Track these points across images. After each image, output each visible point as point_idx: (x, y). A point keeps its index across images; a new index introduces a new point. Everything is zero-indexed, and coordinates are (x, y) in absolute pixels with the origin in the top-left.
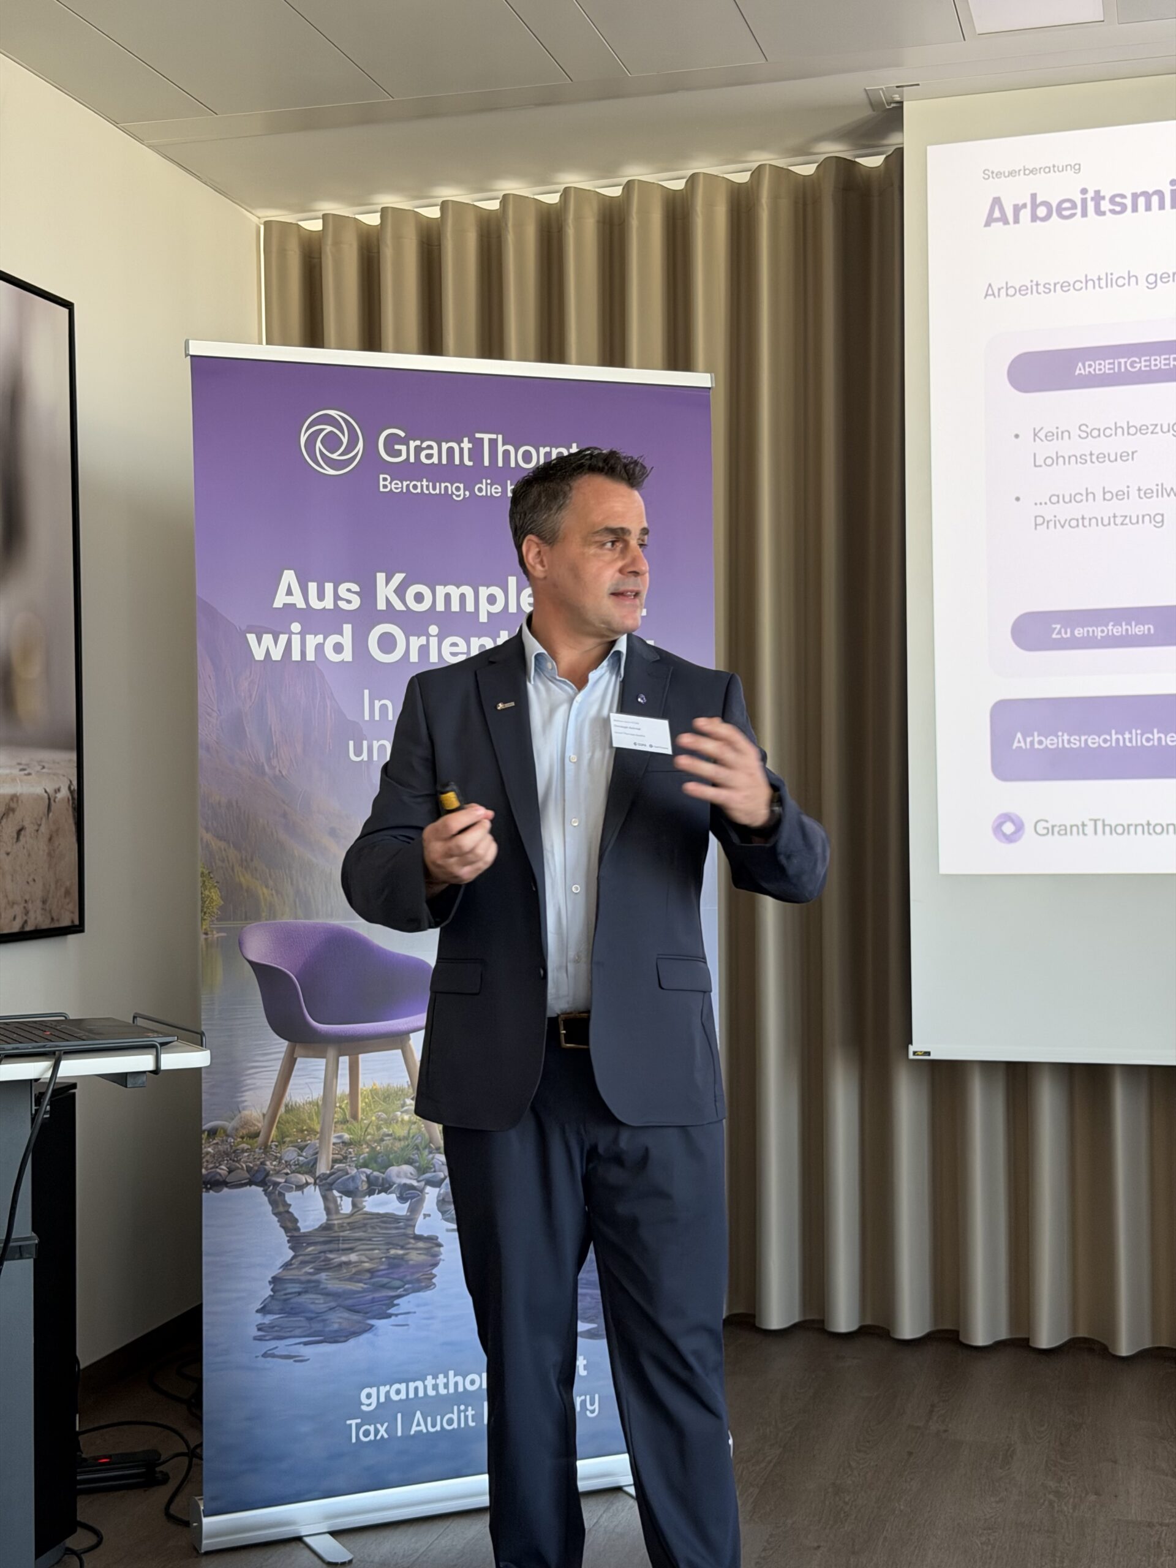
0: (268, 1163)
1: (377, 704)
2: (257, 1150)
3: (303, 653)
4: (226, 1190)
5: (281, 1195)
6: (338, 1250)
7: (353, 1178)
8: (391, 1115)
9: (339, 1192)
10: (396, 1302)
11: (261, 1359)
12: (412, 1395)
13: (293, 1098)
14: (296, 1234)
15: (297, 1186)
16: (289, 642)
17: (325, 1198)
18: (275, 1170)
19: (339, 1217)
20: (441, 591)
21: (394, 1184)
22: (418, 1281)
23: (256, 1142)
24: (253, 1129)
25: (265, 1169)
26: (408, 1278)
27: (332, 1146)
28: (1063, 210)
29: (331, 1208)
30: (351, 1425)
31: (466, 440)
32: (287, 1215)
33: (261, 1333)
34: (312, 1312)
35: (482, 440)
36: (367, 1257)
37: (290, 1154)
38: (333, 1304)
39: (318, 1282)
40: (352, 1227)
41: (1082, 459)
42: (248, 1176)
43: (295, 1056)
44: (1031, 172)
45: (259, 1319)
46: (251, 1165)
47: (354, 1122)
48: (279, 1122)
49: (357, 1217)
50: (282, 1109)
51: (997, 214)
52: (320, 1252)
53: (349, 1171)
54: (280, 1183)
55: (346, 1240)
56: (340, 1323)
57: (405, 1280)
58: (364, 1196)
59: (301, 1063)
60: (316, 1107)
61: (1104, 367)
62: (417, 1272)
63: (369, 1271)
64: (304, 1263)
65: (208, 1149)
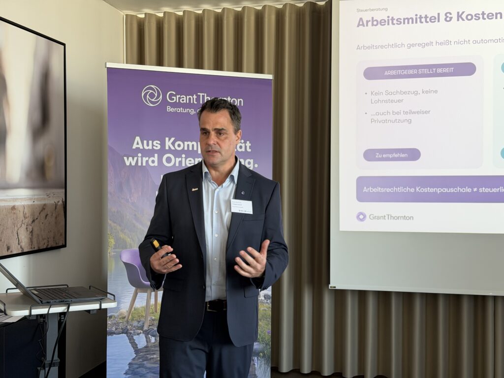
0: (128, 326)
2: (125, 322)
3: (142, 163)
4: (114, 335)
5: (132, 337)
9: (151, 335)
15: (137, 334)
16: (137, 159)
17: (146, 337)
18: (130, 329)
20: (186, 143)
23: (125, 320)
24: (123, 316)
25: (127, 329)
27: (148, 321)
28: (382, 23)
31: (195, 95)
35: (200, 95)
37: (135, 323)
38: (148, 371)
39: (144, 364)
41: (386, 101)
42: (122, 331)
43: (138, 292)
44: (372, 10)
46: (123, 327)
47: (156, 313)
48: (132, 313)
50: (133, 309)
51: (361, 23)
53: (154, 329)
54: (132, 333)
55: (152, 351)
60: (144, 308)
61: (393, 72)
64: (139, 358)
65: (109, 322)
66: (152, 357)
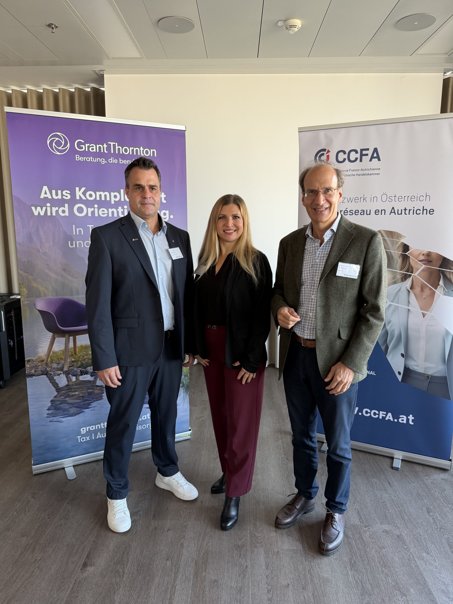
0: (48, 368)
1: (78, 230)
2: (44, 365)
3: (51, 213)
4: (34, 377)
5: (53, 377)
6: (72, 391)
7: (76, 371)
8: (88, 353)
9: (71, 375)
10: (91, 404)
11: (49, 422)
12: (97, 428)
13: (55, 349)
14: (58, 388)
15: (57, 375)
16: (46, 210)
18: (50, 370)
19: (72, 382)
20: (98, 193)
21: (89, 372)
22: (98, 398)
23: (43, 363)
24: (42, 359)
25: (47, 370)
26: (95, 397)
27: (68, 363)
29: (69, 380)
30: (78, 438)
31: (105, 144)
32: (55, 383)
33: (48, 416)
34: (64, 409)
35: (111, 144)
36: (81, 392)
37: (55, 365)
38: (71, 406)
39: (66, 401)
40: (76, 385)
42: (41, 372)
43: (55, 337)
45: (48, 412)
46: (42, 369)
47: (75, 355)
48: (50, 357)
49: (77, 382)
50: (51, 353)
52: (66, 392)
53: (74, 369)
54: (52, 374)
55: (74, 388)
56: (73, 411)
57: (93, 398)
58: (80, 376)
59: (57, 339)
60: (63, 352)
62: (97, 396)
63: (82, 396)
64: (61, 396)
65: (27, 366)
66: (74, 394)
